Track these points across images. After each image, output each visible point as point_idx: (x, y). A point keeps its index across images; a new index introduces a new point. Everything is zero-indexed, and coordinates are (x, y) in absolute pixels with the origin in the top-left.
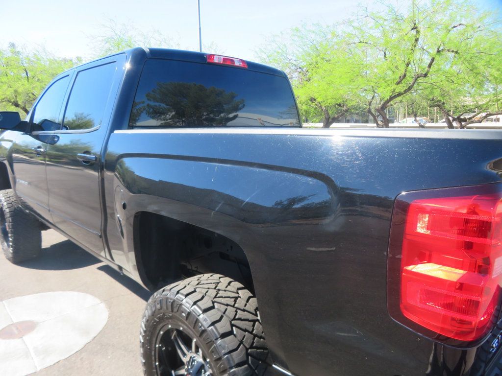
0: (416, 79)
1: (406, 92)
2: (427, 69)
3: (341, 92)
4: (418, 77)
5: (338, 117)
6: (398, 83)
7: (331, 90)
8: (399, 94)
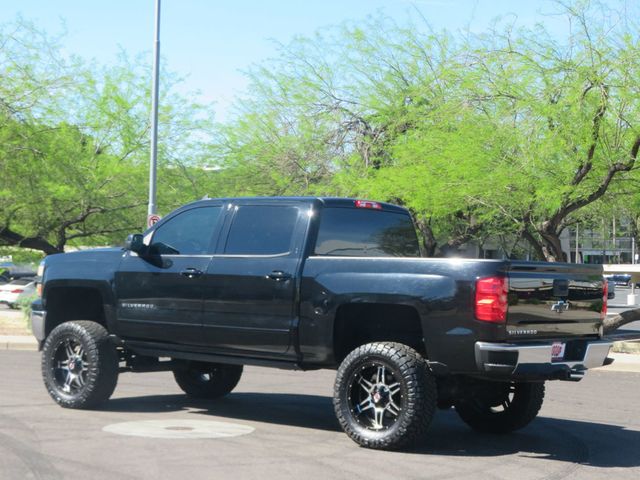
0: (612, 174)
1: (592, 198)
2: (629, 156)
3: (463, 192)
4: (616, 170)
5: (457, 245)
6: (578, 180)
7: (442, 184)
8: (581, 203)
